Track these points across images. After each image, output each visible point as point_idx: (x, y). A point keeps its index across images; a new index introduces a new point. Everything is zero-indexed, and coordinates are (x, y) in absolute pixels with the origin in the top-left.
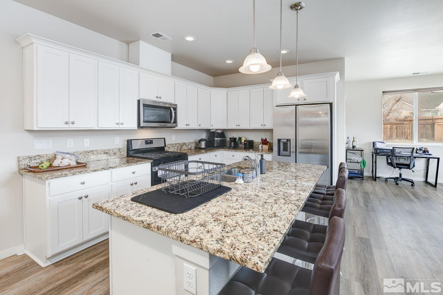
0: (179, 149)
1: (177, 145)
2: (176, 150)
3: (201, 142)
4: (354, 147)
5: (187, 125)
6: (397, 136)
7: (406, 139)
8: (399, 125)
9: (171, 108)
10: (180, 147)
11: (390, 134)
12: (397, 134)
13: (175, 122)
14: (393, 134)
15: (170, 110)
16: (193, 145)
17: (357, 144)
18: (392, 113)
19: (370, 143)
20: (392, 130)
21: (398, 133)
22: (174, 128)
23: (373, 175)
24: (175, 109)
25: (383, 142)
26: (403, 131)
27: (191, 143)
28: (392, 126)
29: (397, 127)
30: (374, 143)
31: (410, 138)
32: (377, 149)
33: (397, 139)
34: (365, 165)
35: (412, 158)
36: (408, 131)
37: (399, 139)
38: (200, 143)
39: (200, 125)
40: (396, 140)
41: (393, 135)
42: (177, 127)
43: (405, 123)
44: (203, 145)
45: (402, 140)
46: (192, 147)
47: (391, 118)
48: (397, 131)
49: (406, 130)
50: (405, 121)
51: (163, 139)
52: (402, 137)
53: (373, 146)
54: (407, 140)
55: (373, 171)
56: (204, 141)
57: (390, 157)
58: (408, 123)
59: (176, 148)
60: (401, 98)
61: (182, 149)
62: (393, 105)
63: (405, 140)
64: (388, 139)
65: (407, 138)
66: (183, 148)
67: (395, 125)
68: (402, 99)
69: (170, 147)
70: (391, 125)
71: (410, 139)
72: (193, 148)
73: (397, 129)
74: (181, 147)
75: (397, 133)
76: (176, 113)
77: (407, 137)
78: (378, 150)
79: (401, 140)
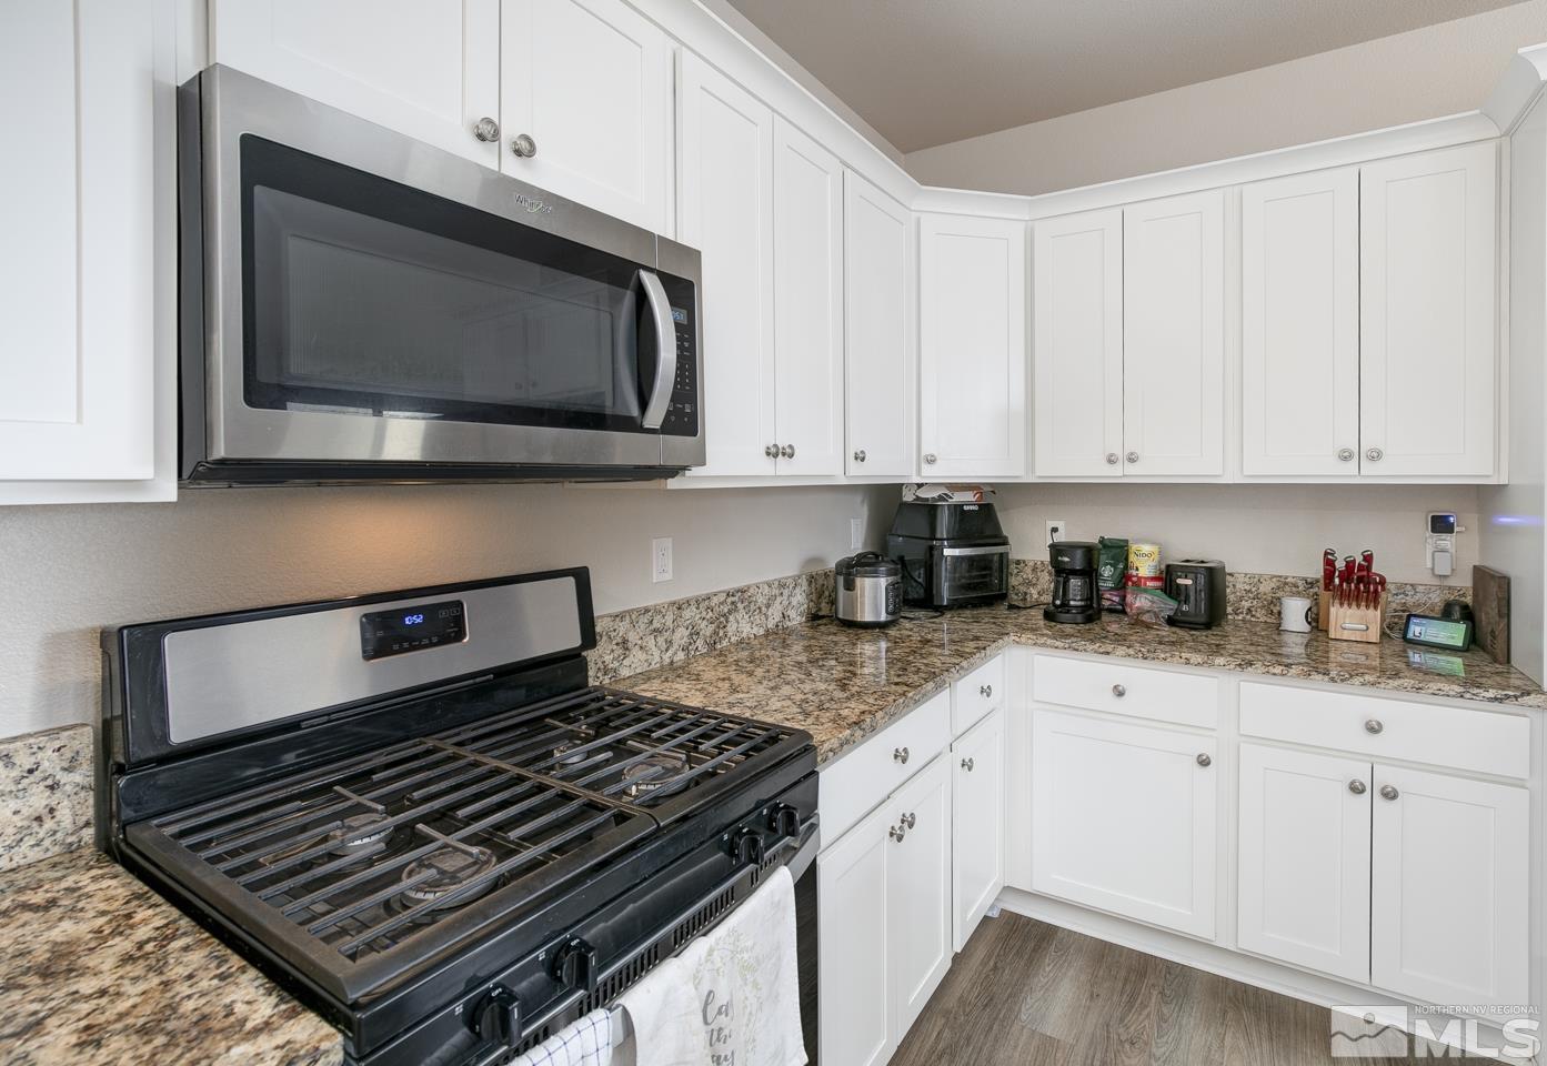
0: (700, 643)
1: (687, 614)
2: (681, 656)
3: (858, 581)
5: (773, 453)
9: (644, 275)
10: (711, 628)
13: (685, 418)
15: (629, 298)
16: (800, 598)
22: (673, 484)
24: (683, 293)
27: (782, 585)
38: (850, 586)
39: (860, 457)
42: (696, 471)
44: (872, 596)
46: (792, 613)
51: (570, 581)
56: (875, 574)
59: (681, 636)
61: (725, 643)
66: (731, 628)
69: (633, 637)
72: (796, 619)
74: (721, 622)
76: (687, 335)
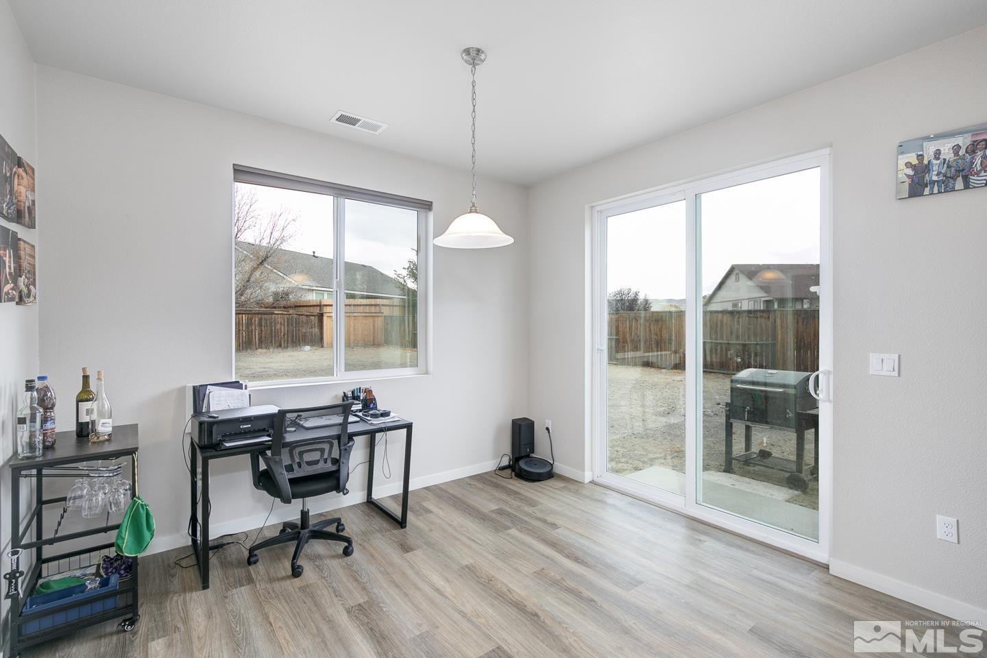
4: (84, 431)
6: (262, 341)
7: (278, 347)
8: (266, 316)
11: (247, 337)
12: (261, 337)
14: (254, 336)
17: (101, 414)
18: (250, 288)
19: (182, 390)
20: (250, 329)
21: (263, 333)
23: (194, 541)
25: (236, 385)
26: (272, 330)
28: (251, 319)
29: (260, 320)
30: (199, 393)
31: (286, 345)
32: (211, 424)
33: (262, 348)
34: (147, 534)
35: (344, 439)
36: (281, 329)
37: (266, 348)
40: (260, 350)
41: (254, 340)
43: (276, 312)
45: (271, 350)
47: (249, 300)
48: (262, 330)
49: (278, 327)
50: (275, 308)
52: (271, 342)
53: (197, 411)
54: (280, 349)
55: (194, 519)
57: (269, 453)
58: (281, 312)
60: (267, 258)
62: (254, 269)
63: (276, 350)
64: (243, 348)
65: (280, 346)
67: (257, 316)
68: (269, 260)
70: (250, 316)
71: (284, 348)
73: (260, 325)
75: (261, 333)
77: (281, 342)
78: (215, 427)
79: (269, 349)
